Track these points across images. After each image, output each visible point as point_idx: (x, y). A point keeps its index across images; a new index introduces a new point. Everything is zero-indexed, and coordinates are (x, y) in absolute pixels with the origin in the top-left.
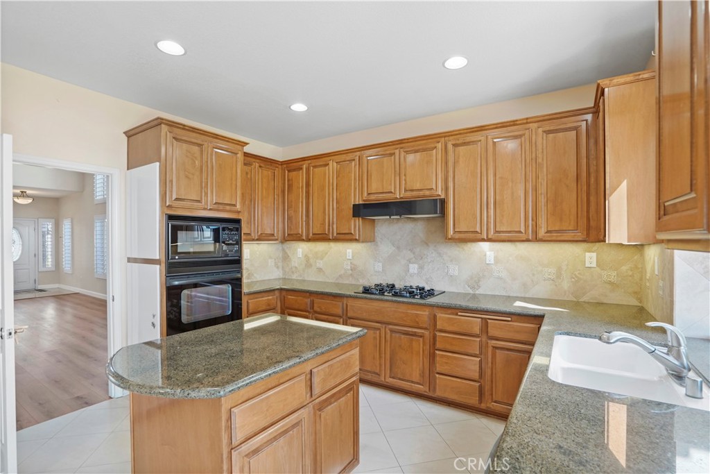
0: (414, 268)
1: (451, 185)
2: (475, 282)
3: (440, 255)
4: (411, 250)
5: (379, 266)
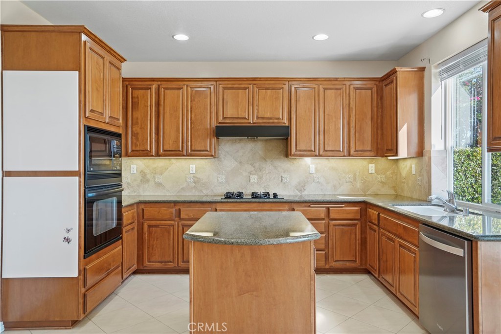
0: (254, 179)
1: (294, 117)
2: (302, 187)
3: (275, 167)
4: (252, 165)
5: (223, 178)
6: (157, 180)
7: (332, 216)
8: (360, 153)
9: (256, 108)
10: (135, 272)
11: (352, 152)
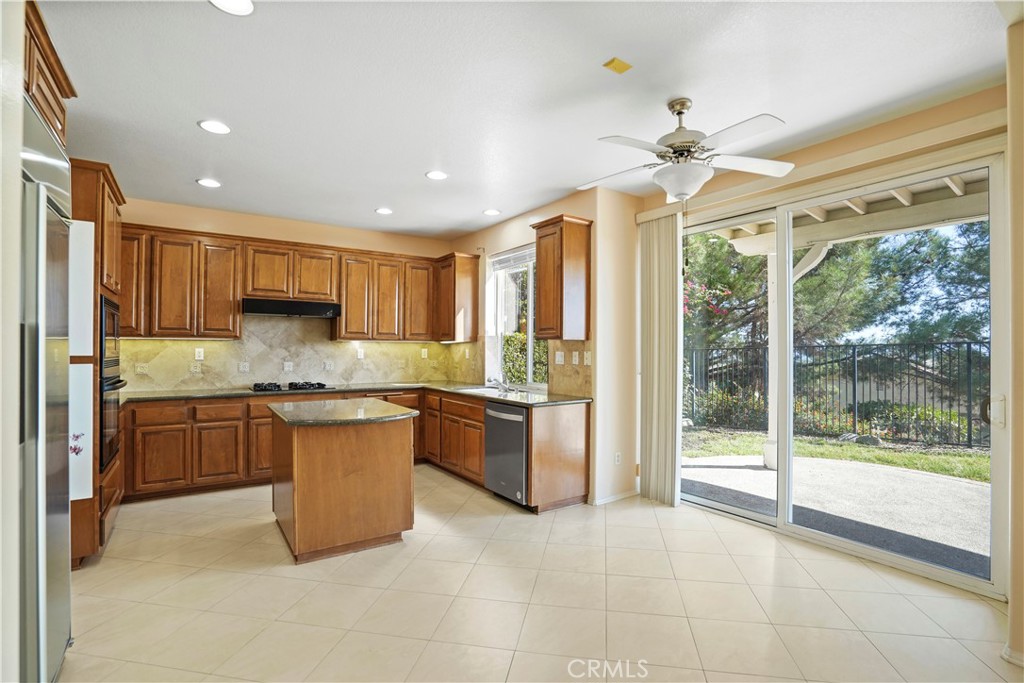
0: (289, 366)
2: (348, 374)
3: (317, 352)
4: (286, 349)
6: (139, 370)
9: (297, 279)
11: (407, 336)
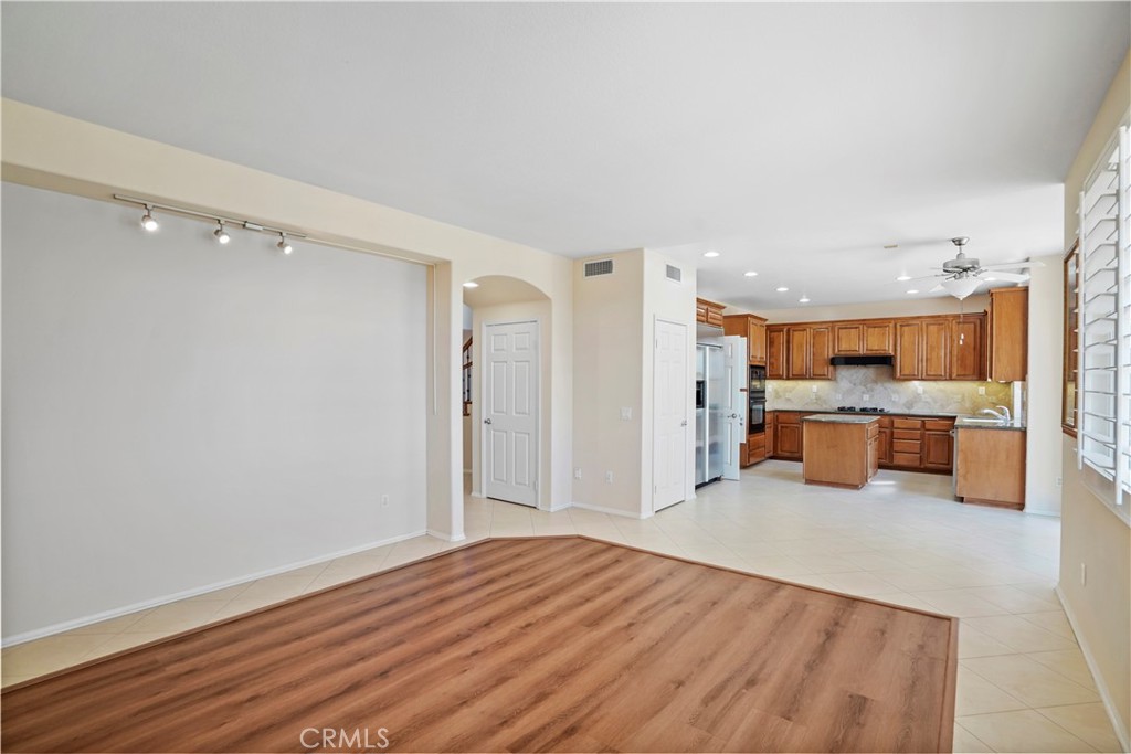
0: (866, 397)
1: (899, 349)
2: (910, 404)
3: (885, 388)
4: (864, 386)
5: (839, 397)
6: (786, 396)
7: (927, 426)
8: (962, 378)
9: (865, 342)
10: (771, 458)
11: (954, 376)
